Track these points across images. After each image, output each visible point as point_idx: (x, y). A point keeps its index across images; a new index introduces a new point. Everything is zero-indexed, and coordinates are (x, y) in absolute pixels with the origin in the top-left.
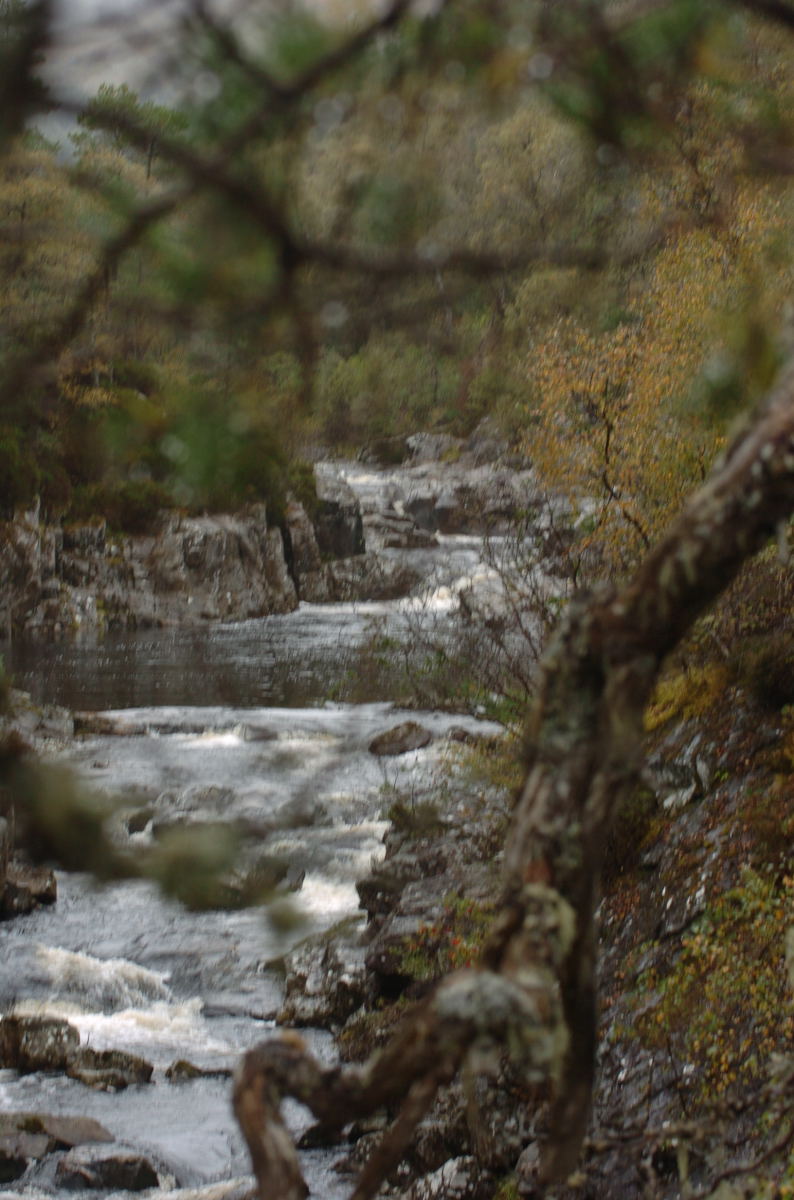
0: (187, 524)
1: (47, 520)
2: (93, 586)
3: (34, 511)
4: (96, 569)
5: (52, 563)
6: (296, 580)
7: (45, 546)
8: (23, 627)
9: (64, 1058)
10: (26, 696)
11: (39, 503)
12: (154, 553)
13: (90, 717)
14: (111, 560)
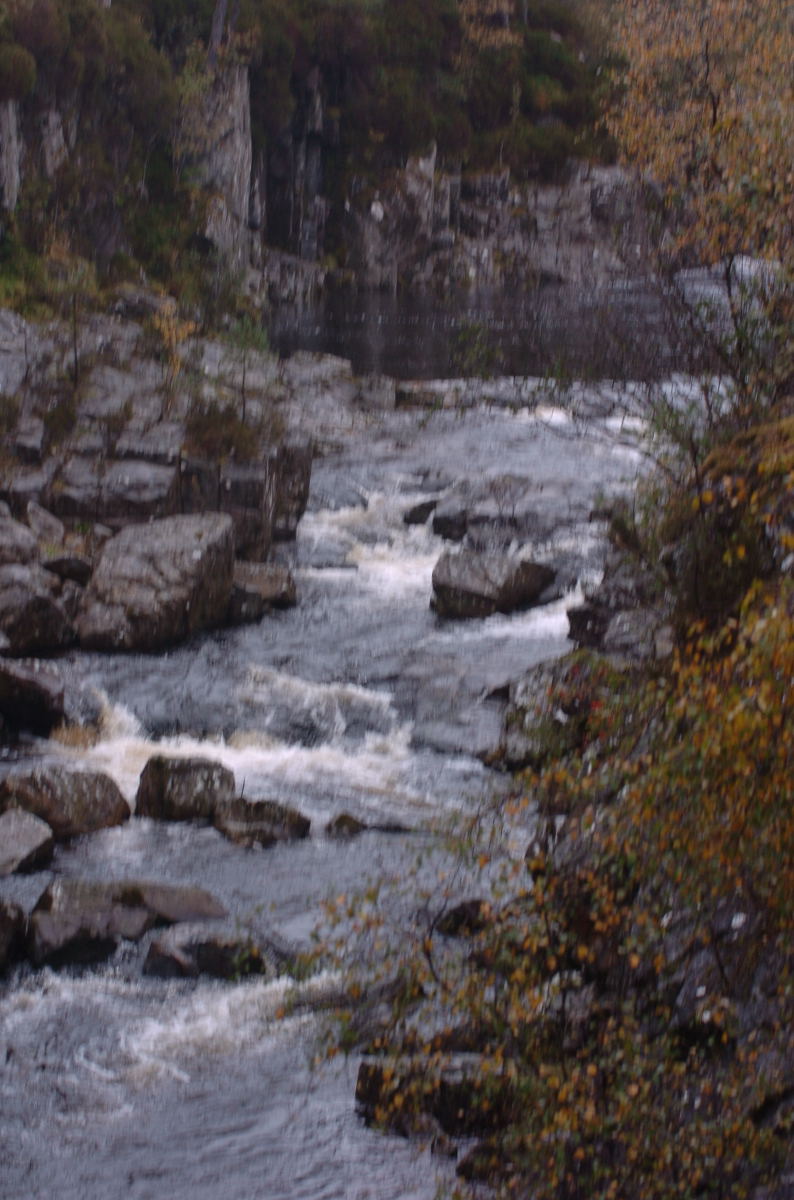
0: (597, 173)
1: (442, 168)
2: (493, 239)
3: (430, 157)
4: (497, 219)
5: (446, 213)
7: (438, 196)
8: (410, 281)
9: (213, 808)
10: (346, 365)
11: (435, 150)
12: (561, 204)
13: (416, 388)
14: (514, 211)
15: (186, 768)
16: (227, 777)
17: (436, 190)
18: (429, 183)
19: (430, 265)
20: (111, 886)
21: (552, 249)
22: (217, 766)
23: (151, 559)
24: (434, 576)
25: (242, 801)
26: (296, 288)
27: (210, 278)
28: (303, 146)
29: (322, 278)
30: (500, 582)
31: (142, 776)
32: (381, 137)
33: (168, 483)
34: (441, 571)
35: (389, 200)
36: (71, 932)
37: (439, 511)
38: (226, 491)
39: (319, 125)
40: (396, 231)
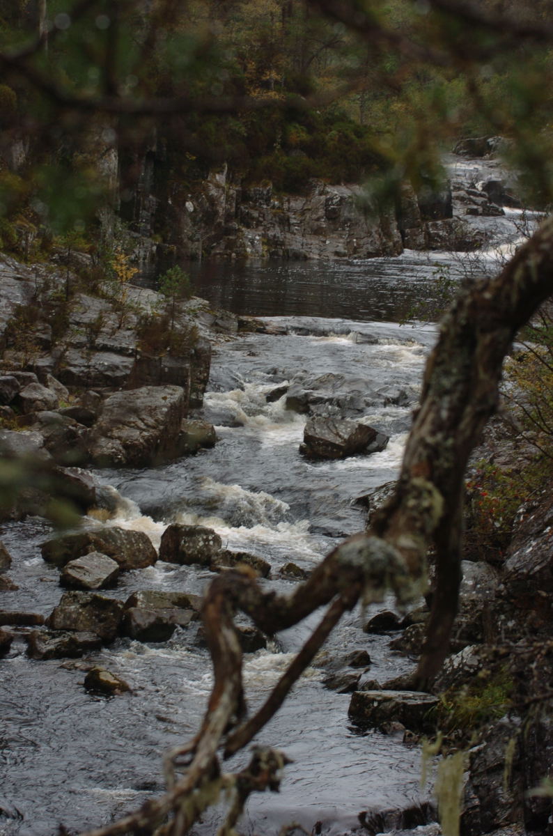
0: (329, 189)
1: (230, 180)
2: (261, 228)
3: (222, 172)
4: (263, 217)
5: (233, 210)
6: (402, 233)
7: (228, 198)
8: (210, 253)
9: (209, 557)
10: (207, 302)
11: (226, 168)
12: (305, 208)
13: (250, 320)
14: (274, 211)
15: (193, 532)
16: (217, 539)
17: (227, 194)
18: (223, 190)
19: (223, 243)
20: (171, 594)
21: (299, 238)
22: (212, 532)
23: (135, 411)
24: (305, 430)
30: (346, 437)
31: (163, 537)
32: (194, 158)
34: (309, 429)
35: (197, 200)
36: (152, 619)
37: (289, 394)
38: (166, 373)
39: (154, 148)
40: (201, 220)
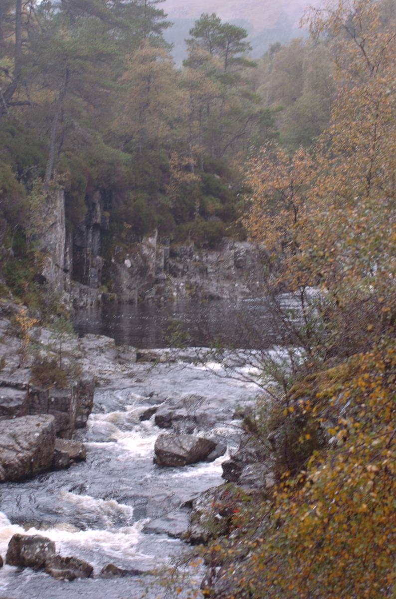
0: (236, 245)
1: (160, 242)
2: (185, 277)
3: (154, 236)
4: (187, 268)
5: (162, 264)
7: (158, 256)
8: (144, 298)
9: (44, 561)
10: (112, 340)
11: (157, 233)
12: (219, 260)
13: (146, 352)
14: (196, 263)
15: (31, 541)
16: (52, 546)
17: (157, 253)
18: (154, 250)
19: (154, 290)
21: (214, 282)
22: (47, 540)
23: (14, 436)
24: (155, 445)
25: (59, 557)
26: (87, 300)
27: (44, 296)
28: (91, 231)
29: (100, 296)
30: (188, 449)
31: (9, 545)
32: (130, 226)
33: (23, 398)
34: (159, 444)
35: (134, 258)
37: (158, 414)
38: (52, 403)
39: (99, 220)
40: (137, 273)
